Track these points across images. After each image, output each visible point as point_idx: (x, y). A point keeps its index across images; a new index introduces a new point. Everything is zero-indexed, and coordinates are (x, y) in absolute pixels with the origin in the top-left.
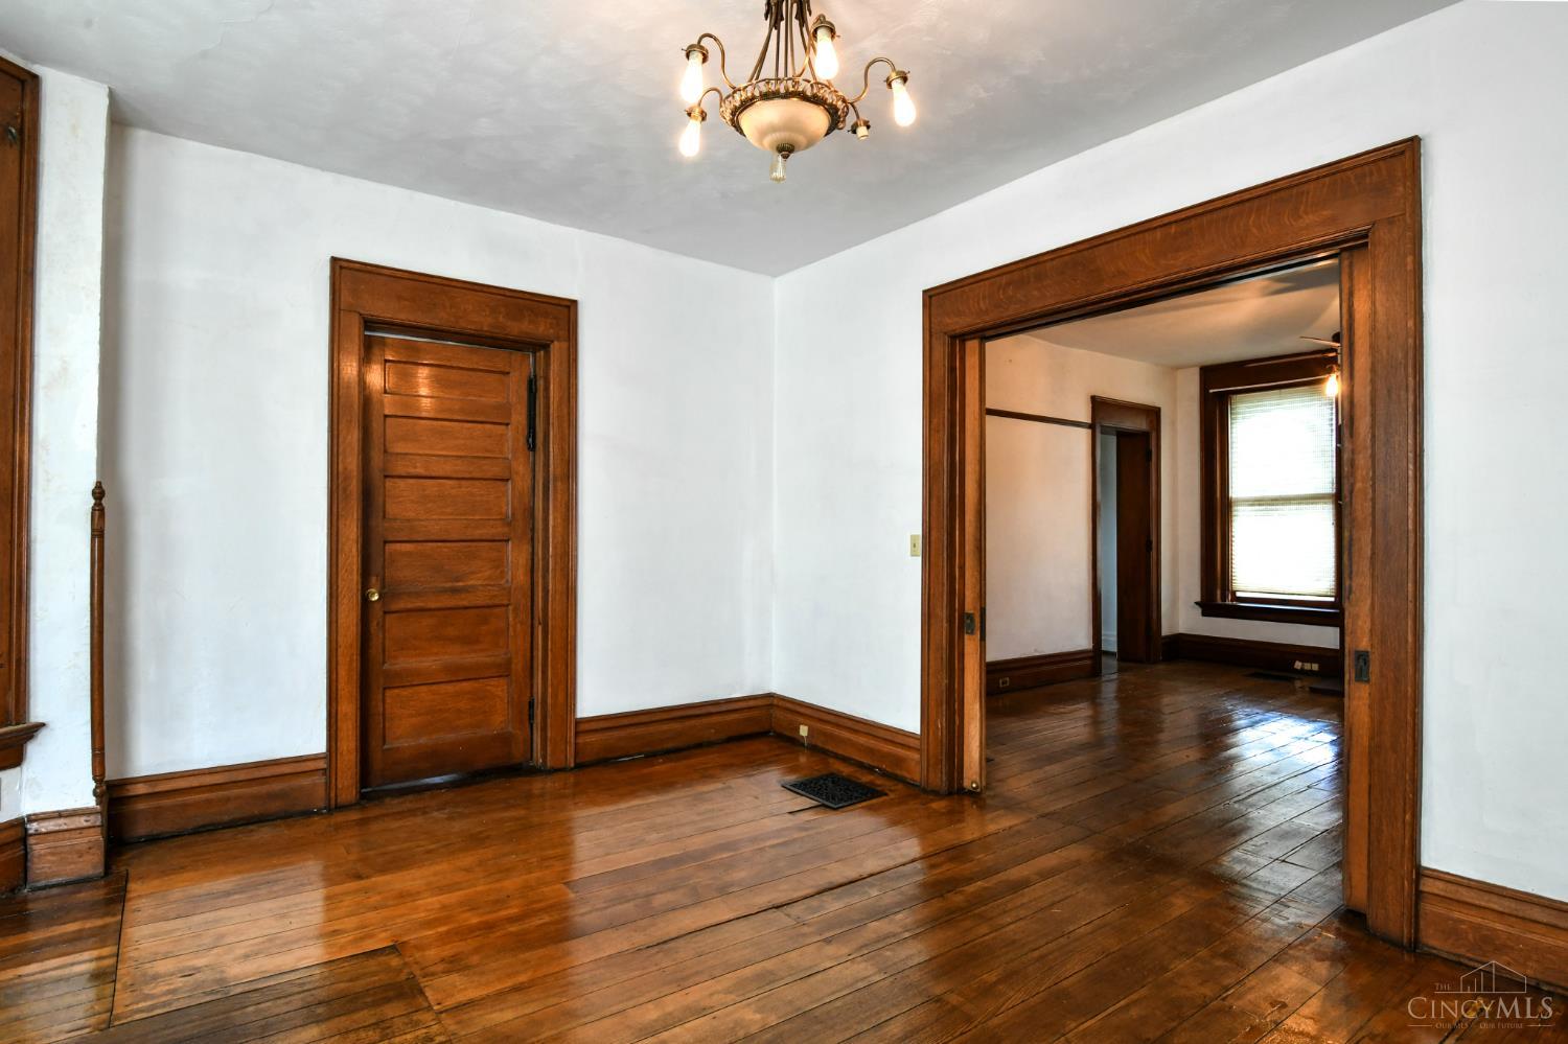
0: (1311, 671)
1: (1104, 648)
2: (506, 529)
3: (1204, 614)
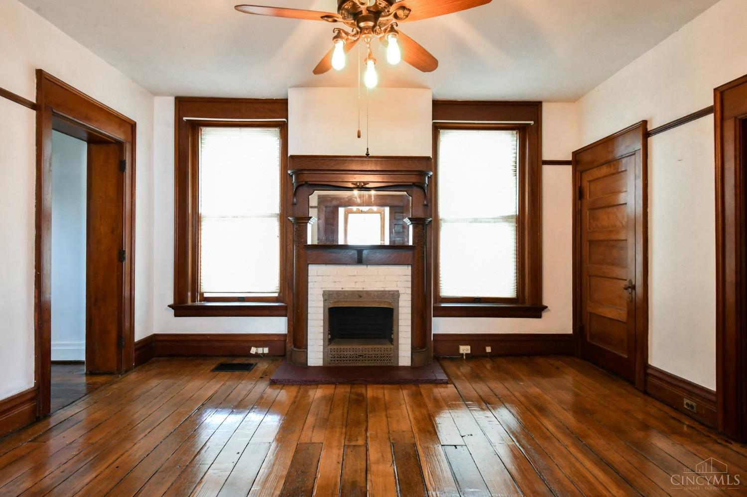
0: (263, 354)
1: (54, 357)
3: (176, 315)
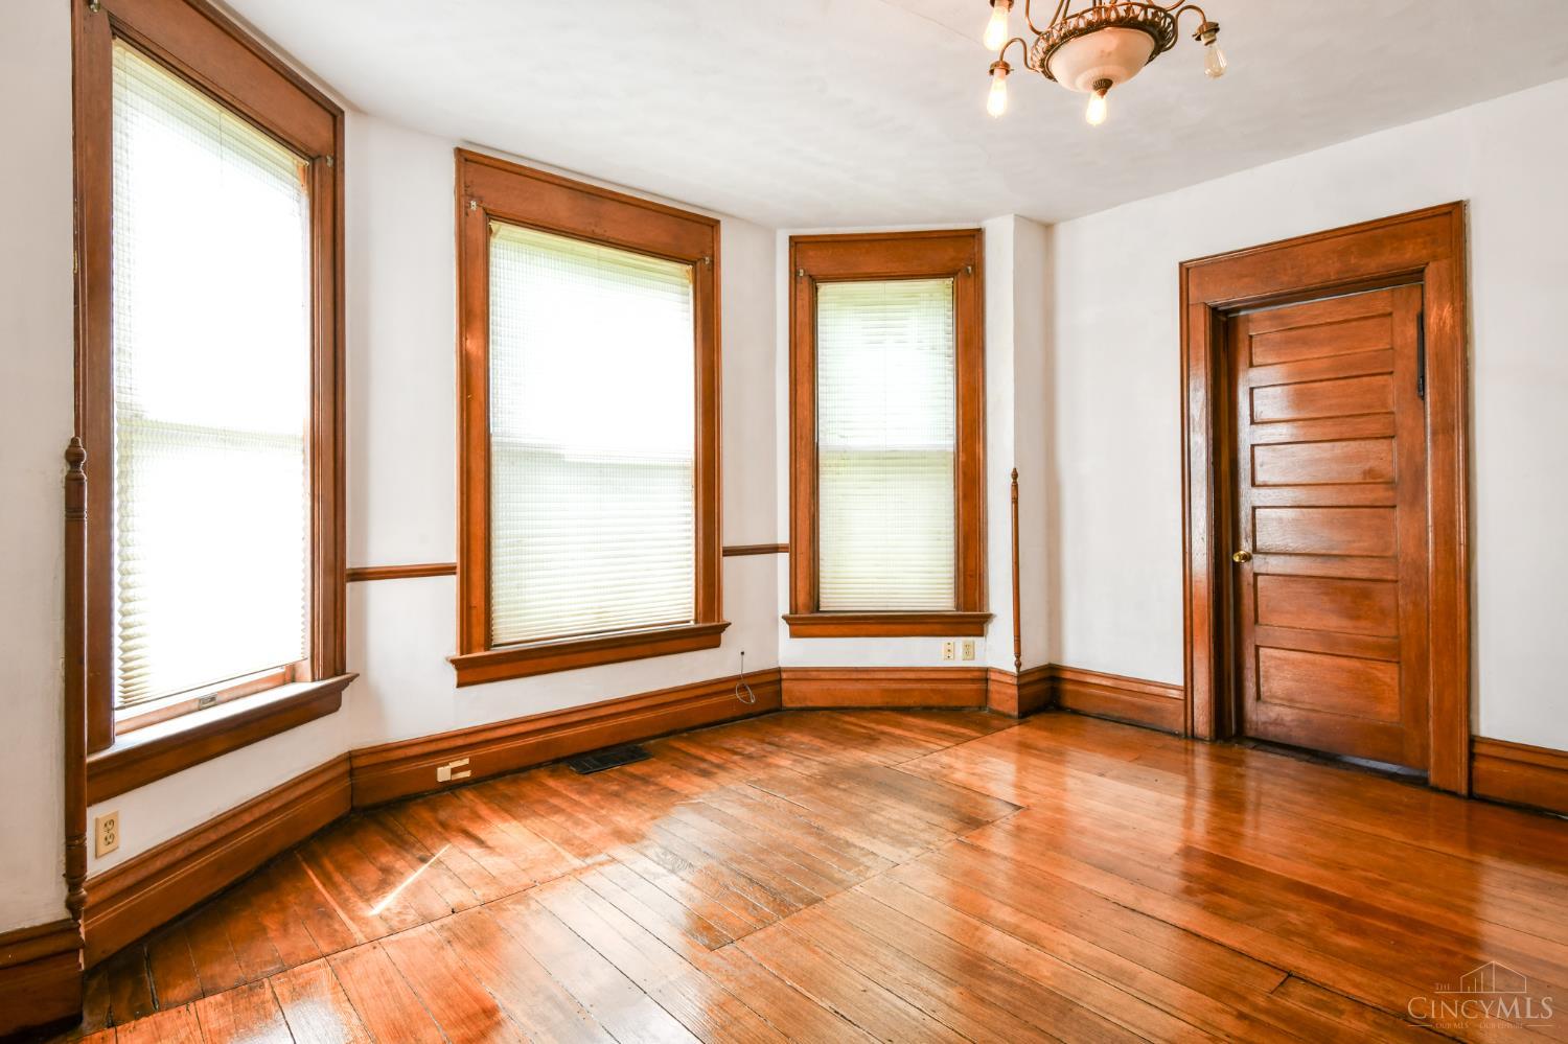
2: (1390, 494)
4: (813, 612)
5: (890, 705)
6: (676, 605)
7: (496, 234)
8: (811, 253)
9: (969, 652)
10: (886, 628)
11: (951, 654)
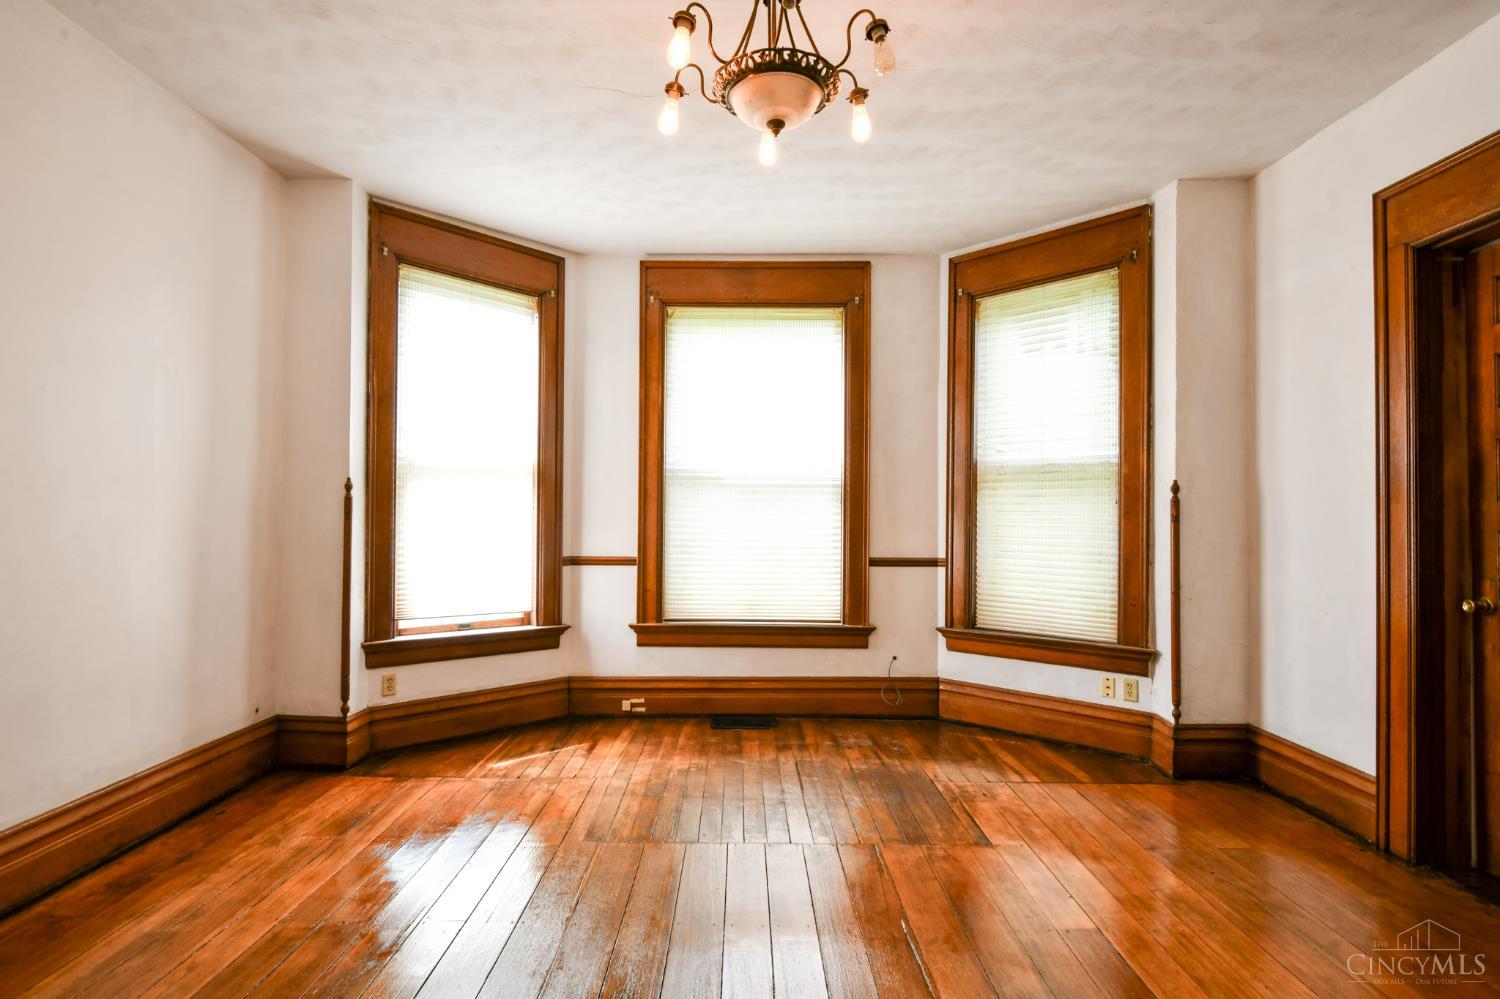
4: (968, 628)
5: (1042, 736)
6: (824, 604)
7: (672, 315)
8: (969, 271)
9: (1132, 692)
10: (1037, 652)
11: (1111, 692)
